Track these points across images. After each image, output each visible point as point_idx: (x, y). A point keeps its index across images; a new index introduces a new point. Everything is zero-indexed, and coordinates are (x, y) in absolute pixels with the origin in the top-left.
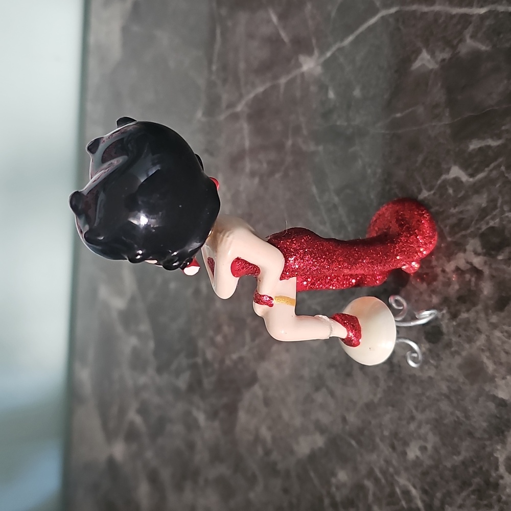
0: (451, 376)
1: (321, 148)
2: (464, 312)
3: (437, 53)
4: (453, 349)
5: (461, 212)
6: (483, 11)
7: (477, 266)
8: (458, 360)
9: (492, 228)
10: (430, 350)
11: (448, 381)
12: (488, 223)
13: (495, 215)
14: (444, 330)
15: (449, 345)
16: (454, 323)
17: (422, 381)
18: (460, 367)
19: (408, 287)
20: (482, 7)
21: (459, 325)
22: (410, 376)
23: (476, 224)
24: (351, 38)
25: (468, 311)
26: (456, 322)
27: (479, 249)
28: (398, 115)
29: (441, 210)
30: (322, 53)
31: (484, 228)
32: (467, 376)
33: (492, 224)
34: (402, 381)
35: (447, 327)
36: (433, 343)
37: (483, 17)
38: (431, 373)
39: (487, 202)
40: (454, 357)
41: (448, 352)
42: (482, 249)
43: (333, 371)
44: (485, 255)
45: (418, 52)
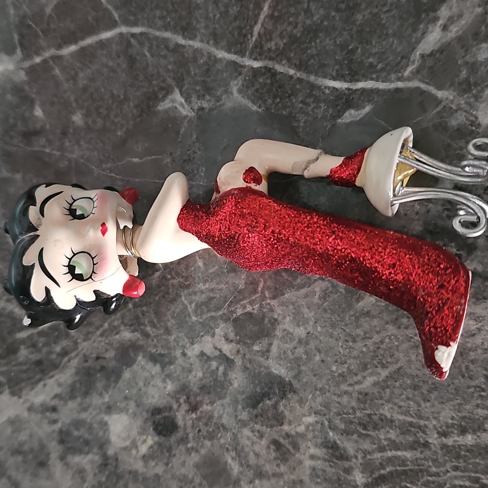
0: (185, 476)
1: (18, 176)
2: (207, 404)
3: (194, 99)
4: (189, 445)
5: (212, 290)
6: (256, 64)
7: (228, 354)
8: (195, 458)
9: (250, 314)
10: (160, 445)
11: (180, 480)
12: (244, 307)
13: (254, 300)
14: (180, 422)
15: (184, 440)
16: (194, 416)
17: (145, 479)
18: (197, 466)
19: (135, 367)
20: (255, 59)
21: (199, 419)
22: (130, 472)
23: (229, 306)
24: (73, 48)
25: (212, 403)
26: (196, 414)
27: (232, 335)
28: (135, 160)
29: (186, 283)
30: (27, 56)
31: (240, 312)
32: (205, 477)
33: (249, 309)
34: (119, 477)
35: (184, 419)
36: (165, 436)
37: (256, 72)
38: (160, 470)
39: (246, 283)
40: (190, 454)
41: (182, 447)
42: (236, 335)
43: (20, 458)
44: (238, 342)
45: (168, 91)
